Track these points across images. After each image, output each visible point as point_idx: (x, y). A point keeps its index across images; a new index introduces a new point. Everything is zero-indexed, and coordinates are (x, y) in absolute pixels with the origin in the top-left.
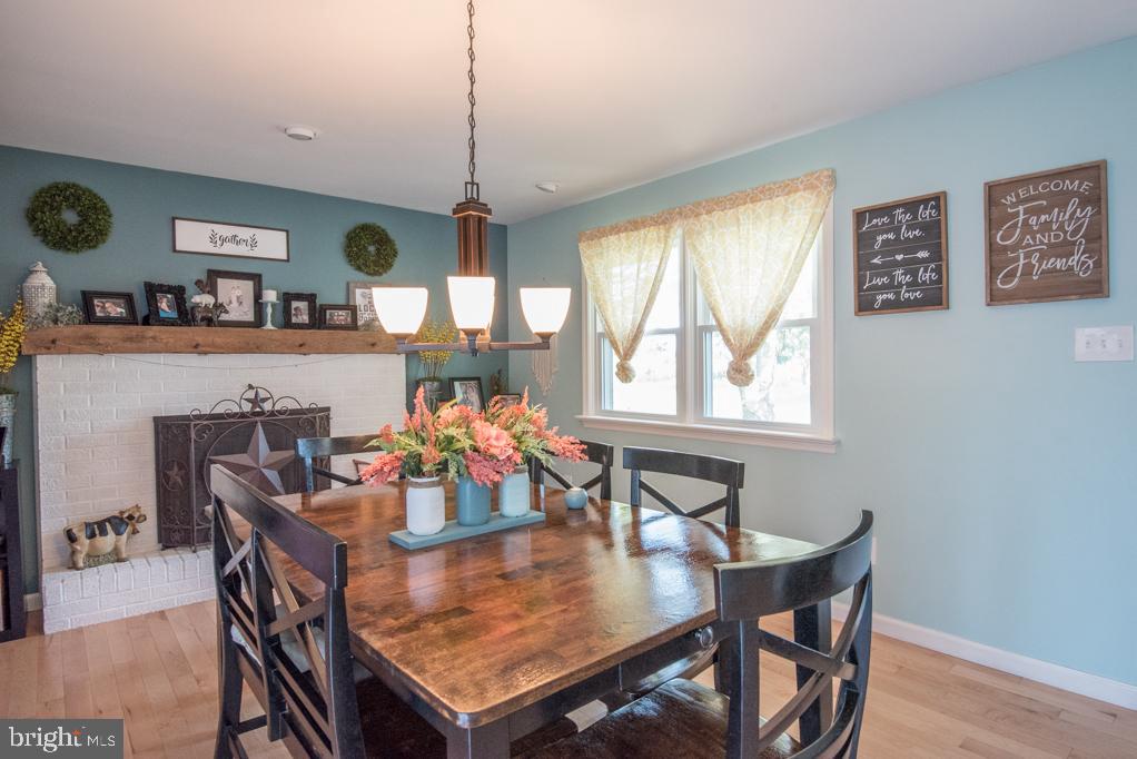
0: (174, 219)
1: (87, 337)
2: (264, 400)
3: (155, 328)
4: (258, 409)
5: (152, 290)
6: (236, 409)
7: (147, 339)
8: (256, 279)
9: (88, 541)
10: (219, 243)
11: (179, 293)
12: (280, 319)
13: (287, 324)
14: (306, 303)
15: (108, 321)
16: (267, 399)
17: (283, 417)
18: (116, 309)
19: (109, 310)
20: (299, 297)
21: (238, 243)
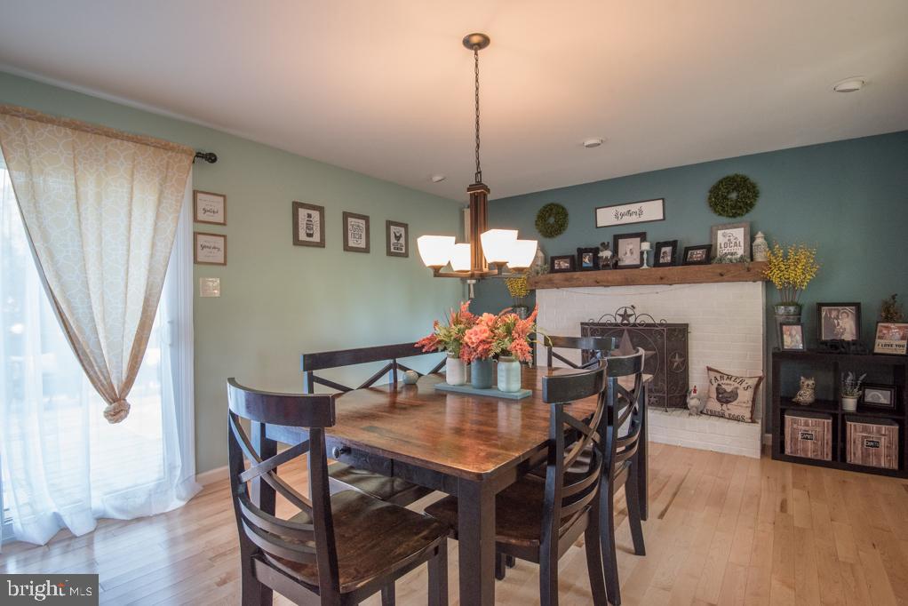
0: (596, 209)
1: (550, 280)
2: (629, 315)
3: (578, 273)
4: (625, 322)
6: (613, 321)
7: (575, 279)
8: (642, 235)
10: (620, 217)
12: (652, 261)
13: (657, 264)
15: (561, 271)
16: (632, 315)
17: (642, 327)
18: (565, 265)
19: (562, 265)
21: (631, 215)
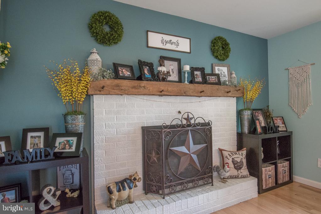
0: (148, 31)
1: (117, 86)
2: (191, 118)
3: (144, 82)
4: (189, 123)
5: (141, 64)
6: (180, 123)
7: (142, 87)
8: (178, 61)
9: (117, 193)
10: (165, 43)
11: (151, 66)
12: (190, 79)
14: (200, 72)
15: (124, 78)
16: (192, 118)
17: (199, 127)
18: (127, 73)
19: (125, 73)
20: (197, 69)
21: (172, 44)
